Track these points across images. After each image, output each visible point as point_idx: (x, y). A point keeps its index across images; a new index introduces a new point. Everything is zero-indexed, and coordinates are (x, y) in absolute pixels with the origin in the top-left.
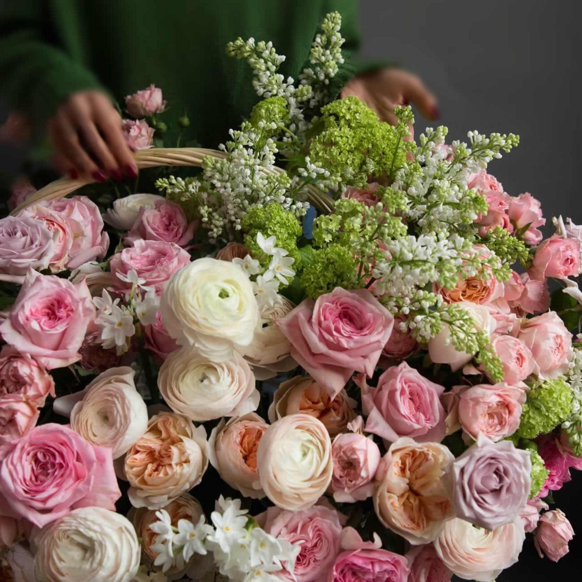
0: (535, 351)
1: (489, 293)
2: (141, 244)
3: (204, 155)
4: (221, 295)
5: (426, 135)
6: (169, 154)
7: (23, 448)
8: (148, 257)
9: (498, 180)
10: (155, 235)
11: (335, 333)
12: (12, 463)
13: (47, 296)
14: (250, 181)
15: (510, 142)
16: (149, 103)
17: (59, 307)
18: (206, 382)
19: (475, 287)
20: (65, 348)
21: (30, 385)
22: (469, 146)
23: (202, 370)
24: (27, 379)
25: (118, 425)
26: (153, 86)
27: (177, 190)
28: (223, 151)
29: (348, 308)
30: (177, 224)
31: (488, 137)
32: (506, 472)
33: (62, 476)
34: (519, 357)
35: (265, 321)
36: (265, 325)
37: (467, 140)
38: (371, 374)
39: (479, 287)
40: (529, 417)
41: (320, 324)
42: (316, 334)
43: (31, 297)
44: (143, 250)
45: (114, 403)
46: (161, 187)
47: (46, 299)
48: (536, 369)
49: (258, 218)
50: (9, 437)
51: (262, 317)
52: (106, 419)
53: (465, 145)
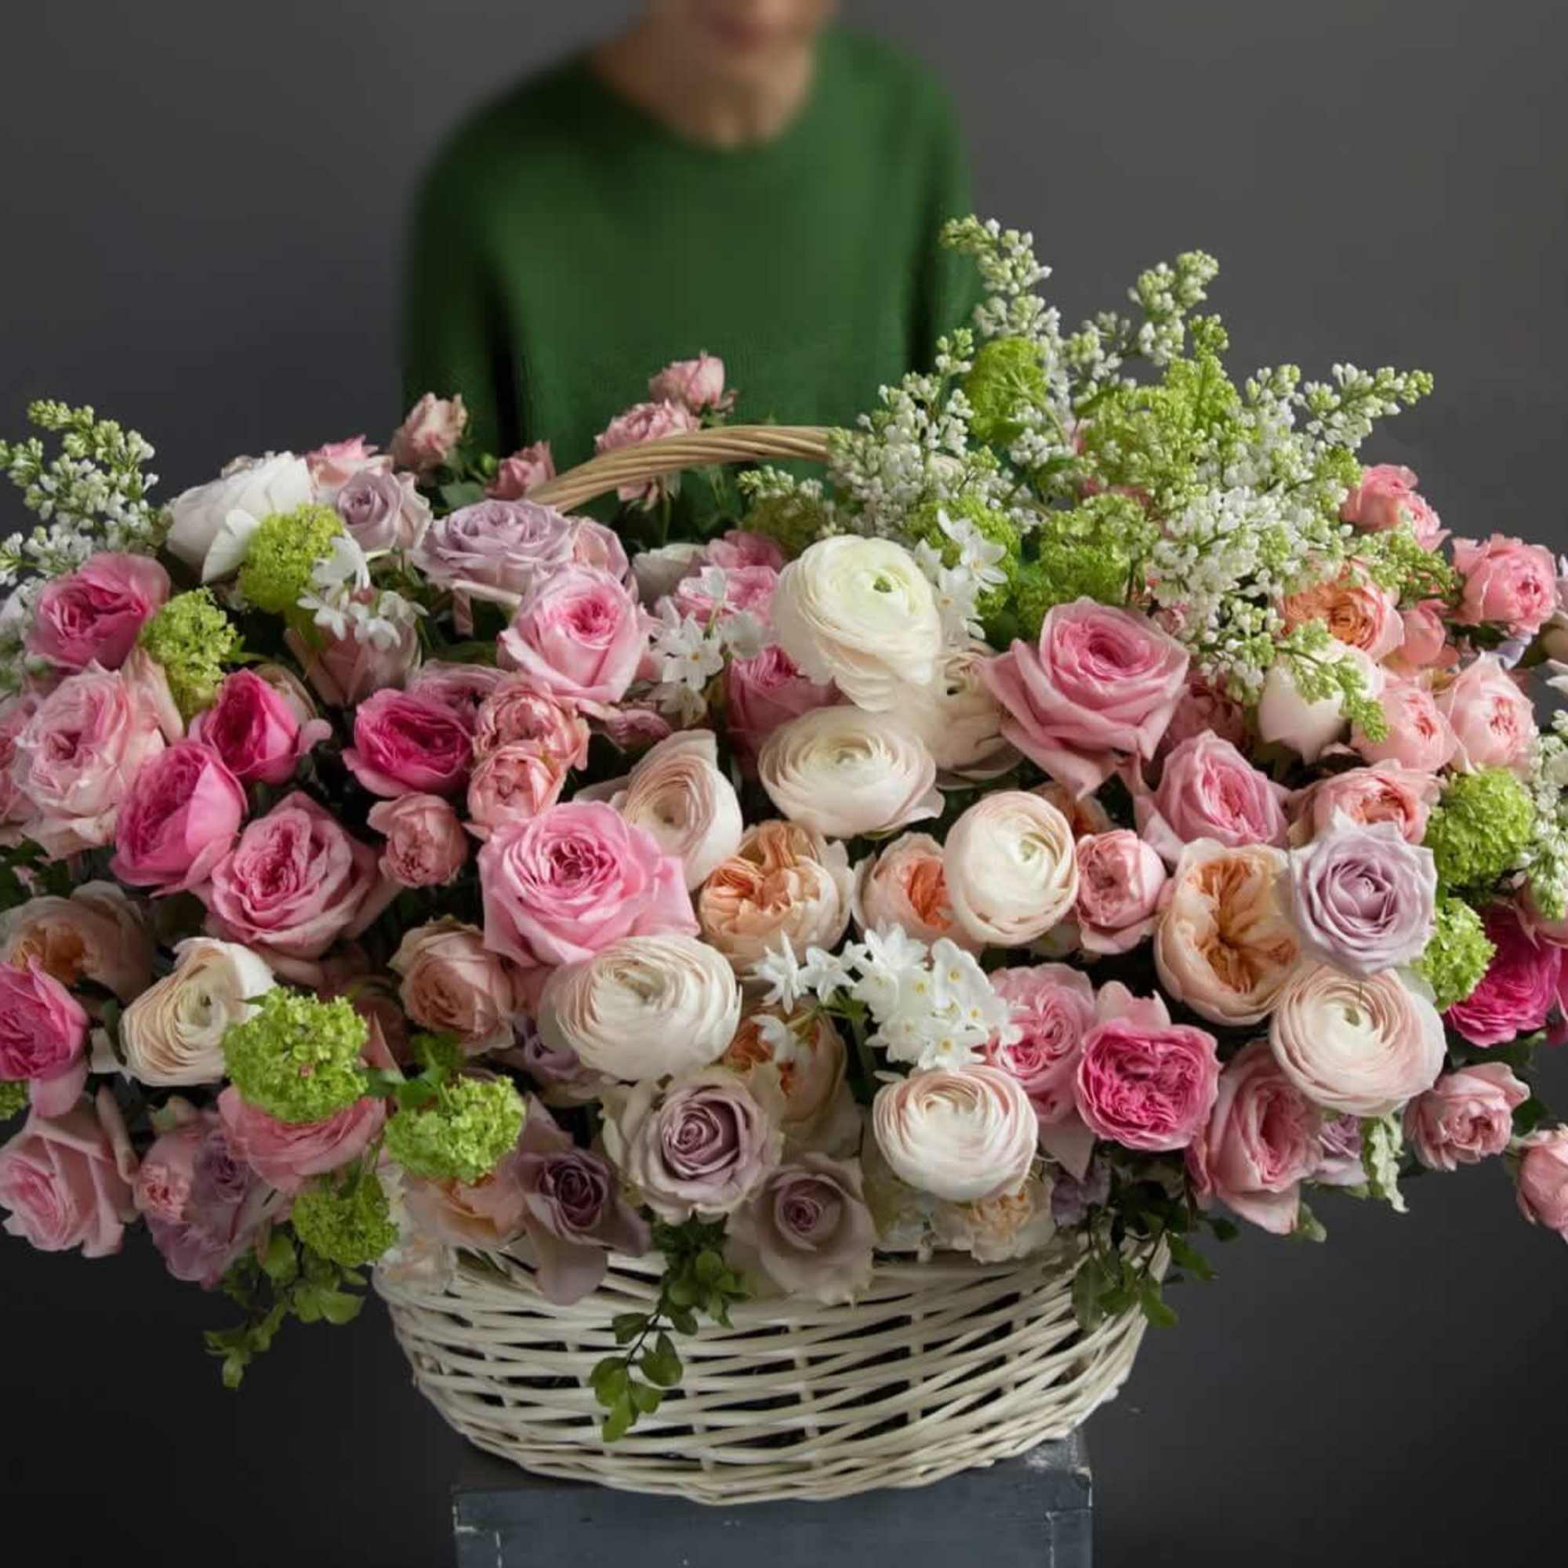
0: (1457, 723)
1: (1372, 634)
4: (877, 587)
5: (1257, 381)
6: (760, 434)
7: (535, 837)
9: (1428, 502)
11: (1080, 672)
12: (519, 857)
13: (577, 595)
14: (921, 468)
15: (1413, 384)
17: (596, 614)
18: (847, 763)
19: (1347, 620)
20: (604, 683)
21: (550, 734)
22: (1337, 390)
24: (545, 722)
25: (692, 822)
26: (703, 355)
27: (778, 492)
29: (1102, 636)
31: (1372, 374)
32: (1387, 876)
33: (604, 877)
34: (1423, 724)
35: (952, 683)
36: (951, 692)
37: (1332, 381)
38: (1149, 752)
39: (1353, 619)
40: (1447, 831)
41: (1053, 660)
42: (1046, 674)
43: (550, 594)
45: (686, 785)
47: (573, 599)
48: (1458, 753)
50: (515, 813)
51: (947, 676)
52: (669, 820)
53: (1327, 389)
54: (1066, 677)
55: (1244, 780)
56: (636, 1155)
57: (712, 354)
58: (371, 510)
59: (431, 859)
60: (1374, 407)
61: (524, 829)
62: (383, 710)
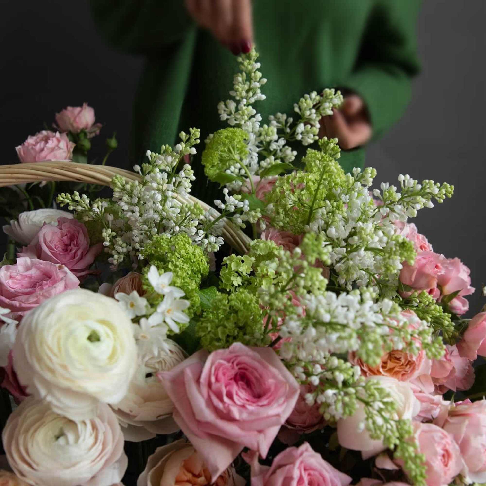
0: (464, 447)
1: (414, 369)
2: (26, 262)
3: (115, 174)
4: (90, 339)
8: (30, 277)
9: (429, 242)
10: (50, 254)
11: (226, 399)
14: (161, 207)
16: (77, 119)
18: (61, 441)
19: (399, 359)
23: (60, 424)
26: (85, 105)
27: (80, 208)
28: (138, 173)
29: (246, 369)
30: (77, 245)
34: (445, 453)
35: (149, 370)
36: (149, 375)
38: (264, 453)
39: (403, 360)
41: (210, 385)
42: (203, 396)
44: (28, 269)
46: (62, 202)
48: (462, 470)
49: (161, 249)
51: (146, 365)
53: (394, 188)
54: (216, 401)
55: (324, 480)
57: (89, 105)
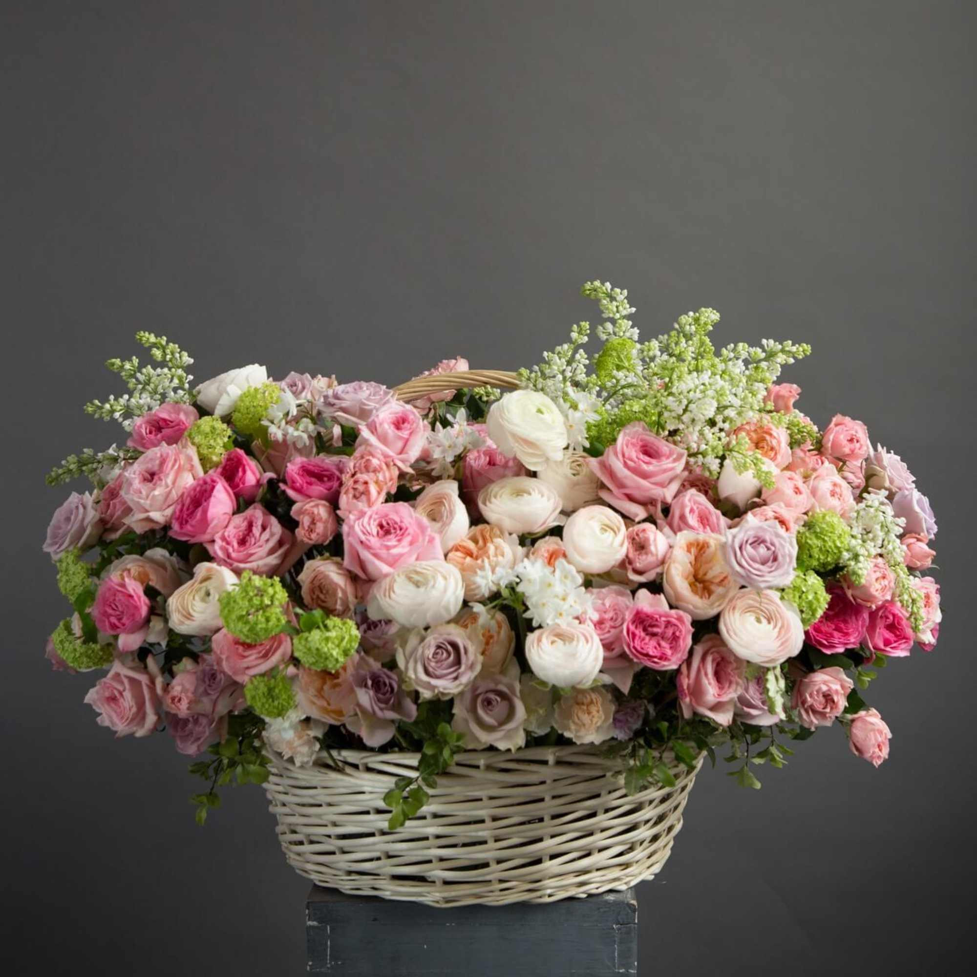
0: (814, 492)
1: (776, 454)
4: (538, 412)
5: (726, 349)
6: (485, 374)
7: (370, 517)
12: (363, 525)
13: (395, 414)
15: (801, 349)
17: (403, 423)
18: (519, 498)
19: (763, 448)
20: (407, 453)
21: (379, 472)
22: (764, 351)
24: (377, 468)
25: (445, 518)
28: (536, 370)
31: (781, 343)
32: (773, 544)
33: (403, 535)
34: (796, 490)
35: (574, 472)
36: (574, 475)
37: (762, 347)
39: (766, 447)
40: (806, 537)
41: (623, 455)
43: (383, 412)
45: (443, 503)
47: (393, 415)
48: (813, 506)
50: (361, 505)
51: (571, 468)
52: (434, 520)
53: (759, 350)
54: (629, 463)
55: (710, 513)
56: (411, 665)
58: (297, 390)
59: (320, 527)
60: (781, 358)
61: (365, 513)
62: (300, 465)
